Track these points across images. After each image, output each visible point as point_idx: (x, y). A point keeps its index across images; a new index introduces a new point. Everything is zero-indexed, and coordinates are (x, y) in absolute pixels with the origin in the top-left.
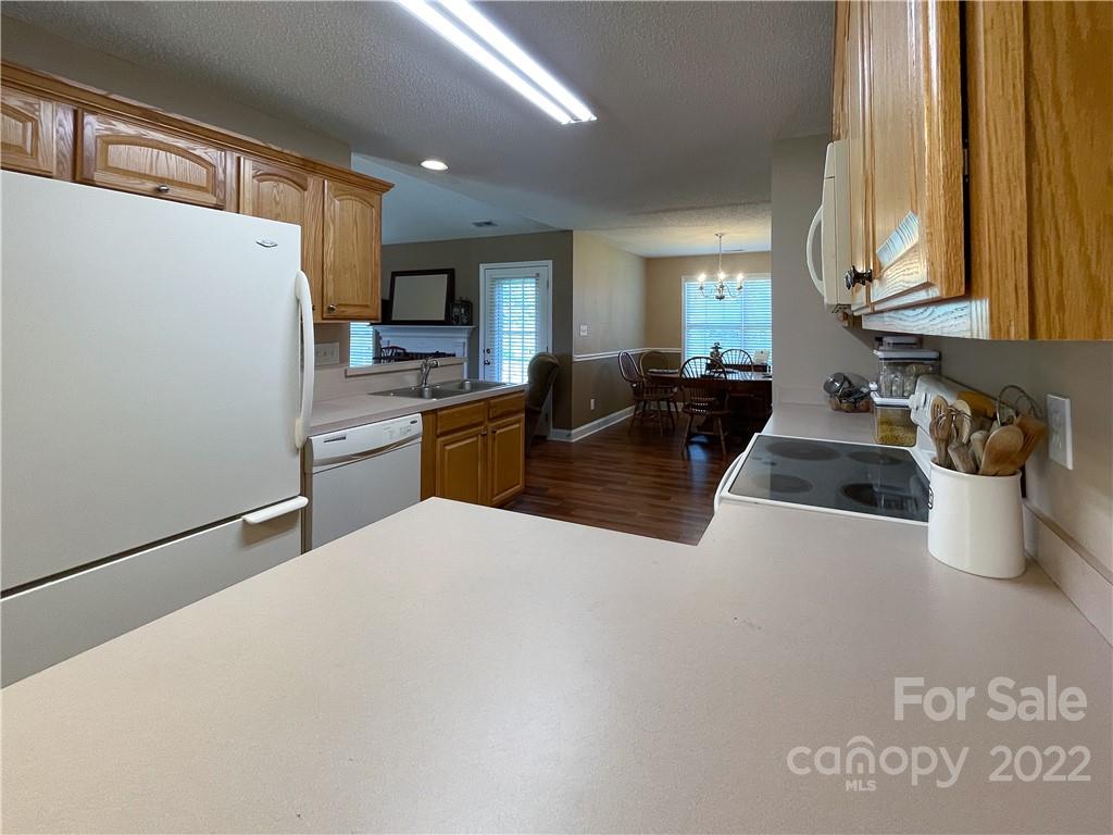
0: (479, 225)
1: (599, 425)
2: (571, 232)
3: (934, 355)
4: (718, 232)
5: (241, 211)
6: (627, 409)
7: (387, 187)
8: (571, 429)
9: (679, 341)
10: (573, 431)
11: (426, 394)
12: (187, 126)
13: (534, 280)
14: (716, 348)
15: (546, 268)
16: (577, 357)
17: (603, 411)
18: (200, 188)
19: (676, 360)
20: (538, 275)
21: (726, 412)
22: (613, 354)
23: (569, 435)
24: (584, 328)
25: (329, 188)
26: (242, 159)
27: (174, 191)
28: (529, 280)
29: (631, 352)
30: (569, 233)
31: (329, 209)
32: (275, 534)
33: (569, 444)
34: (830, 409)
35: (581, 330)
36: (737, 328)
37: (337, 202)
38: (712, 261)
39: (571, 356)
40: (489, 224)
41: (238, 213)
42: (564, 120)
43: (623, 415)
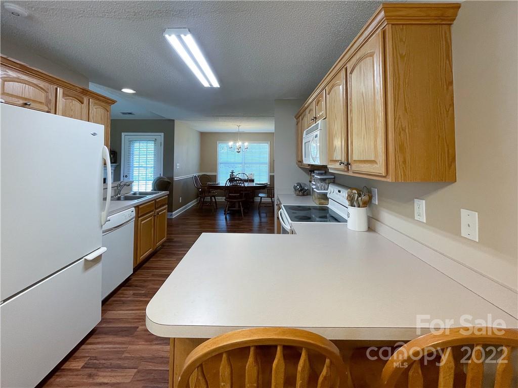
0: (124, 113)
1: (183, 210)
2: (174, 120)
3: (333, 177)
4: (238, 125)
5: (57, 113)
6: (194, 201)
7: (114, 102)
8: (172, 212)
9: (216, 170)
10: (173, 213)
11: (122, 199)
12: (39, 74)
13: (153, 142)
14: (232, 173)
15: (160, 137)
16: (176, 178)
17: (185, 202)
18: (41, 103)
19: (214, 178)
20: (156, 139)
21: (243, 199)
22: (191, 176)
23: (171, 215)
24: (178, 165)
25: (92, 102)
26: (58, 89)
27: (33, 105)
28: (151, 142)
29: (196, 175)
30: (172, 122)
31: (91, 112)
32: (95, 264)
33: (172, 219)
34: (295, 195)
35: (178, 166)
36: (240, 164)
37: (95, 110)
38: (235, 136)
39: (173, 178)
40: (130, 113)
41: (55, 114)
42: (206, 84)
43: (191, 204)
